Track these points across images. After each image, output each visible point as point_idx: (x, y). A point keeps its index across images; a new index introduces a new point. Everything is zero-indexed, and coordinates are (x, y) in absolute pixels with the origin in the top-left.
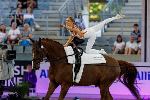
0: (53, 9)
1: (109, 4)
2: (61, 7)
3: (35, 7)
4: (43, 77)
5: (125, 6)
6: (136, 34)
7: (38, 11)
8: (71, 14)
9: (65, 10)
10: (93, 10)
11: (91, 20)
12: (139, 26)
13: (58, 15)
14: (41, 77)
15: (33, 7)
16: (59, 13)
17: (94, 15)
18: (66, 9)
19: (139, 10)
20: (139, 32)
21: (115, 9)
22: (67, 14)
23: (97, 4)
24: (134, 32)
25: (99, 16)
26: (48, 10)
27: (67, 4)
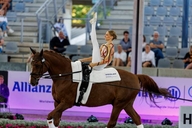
0: (30, 11)
1: (95, 7)
2: (39, 9)
3: (9, 8)
4: (16, 90)
5: (113, 10)
6: (126, 43)
7: (12, 13)
8: (51, 17)
9: (43, 12)
10: (76, 13)
11: (73, 26)
12: (130, 33)
13: (35, 19)
14: (14, 90)
15: (6, 8)
16: (37, 16)
17: (77, 20)
18: (45, 11)
19: (130, 15)
20: (129, 40)
21: (102, 13)
22: (46, 17)
23: (81, 6)
24: (123, 40)
25: (83, 20)
26: (23, 12)
27: (46, 6)
